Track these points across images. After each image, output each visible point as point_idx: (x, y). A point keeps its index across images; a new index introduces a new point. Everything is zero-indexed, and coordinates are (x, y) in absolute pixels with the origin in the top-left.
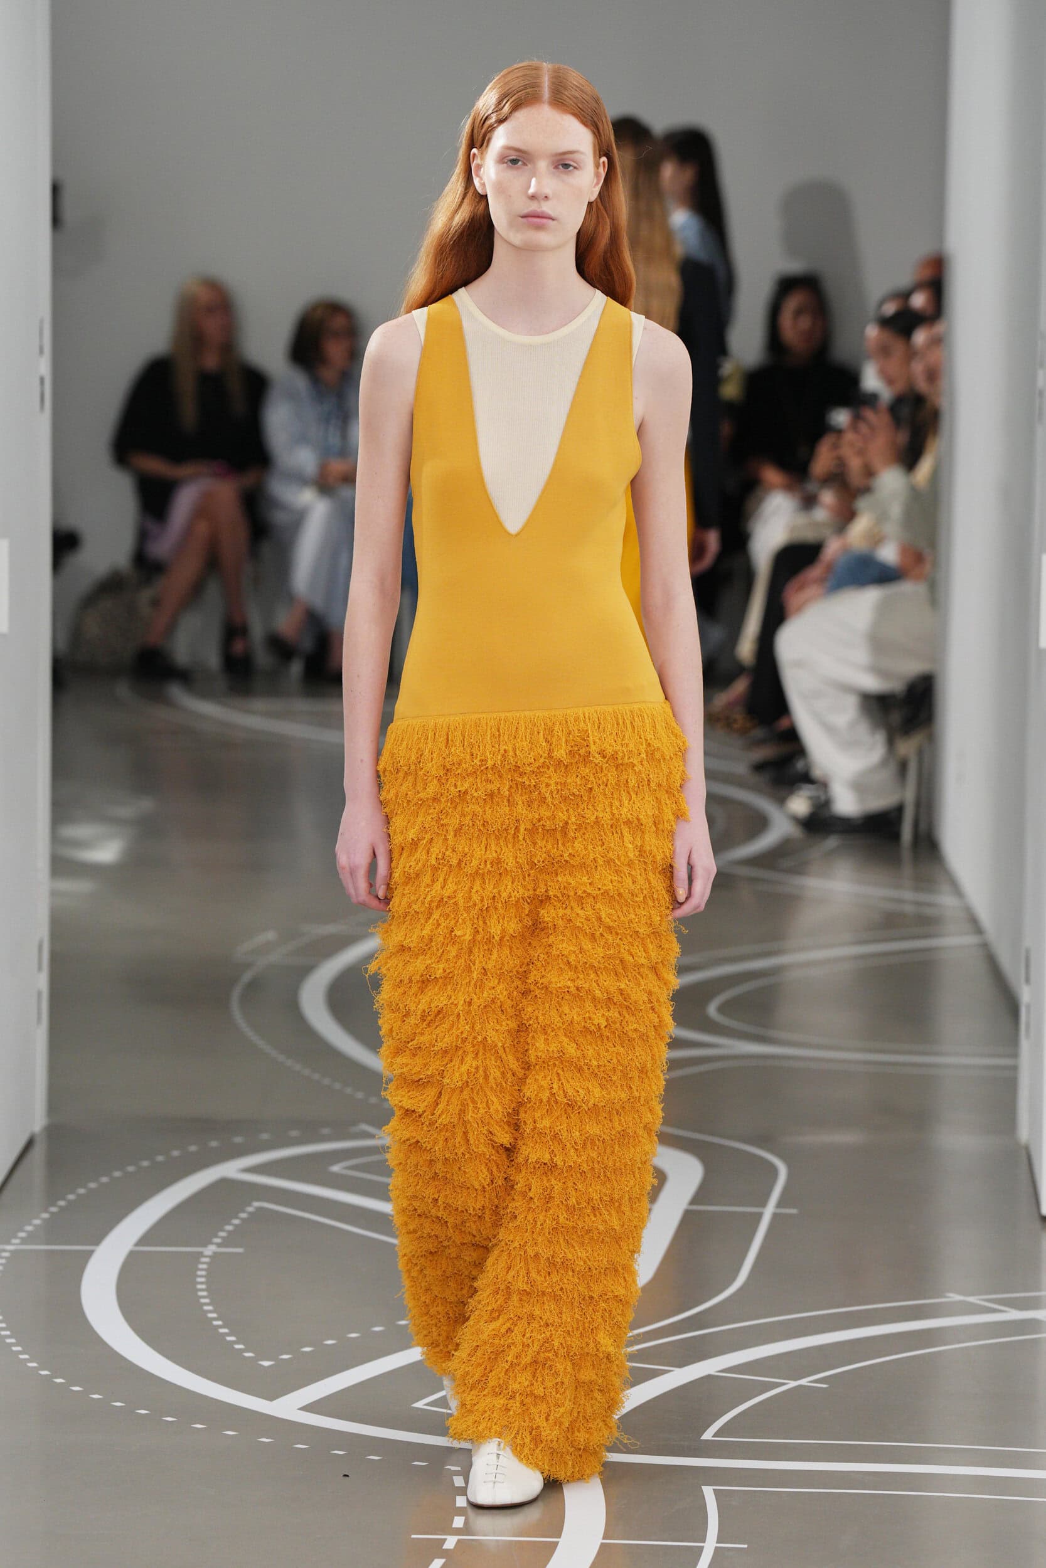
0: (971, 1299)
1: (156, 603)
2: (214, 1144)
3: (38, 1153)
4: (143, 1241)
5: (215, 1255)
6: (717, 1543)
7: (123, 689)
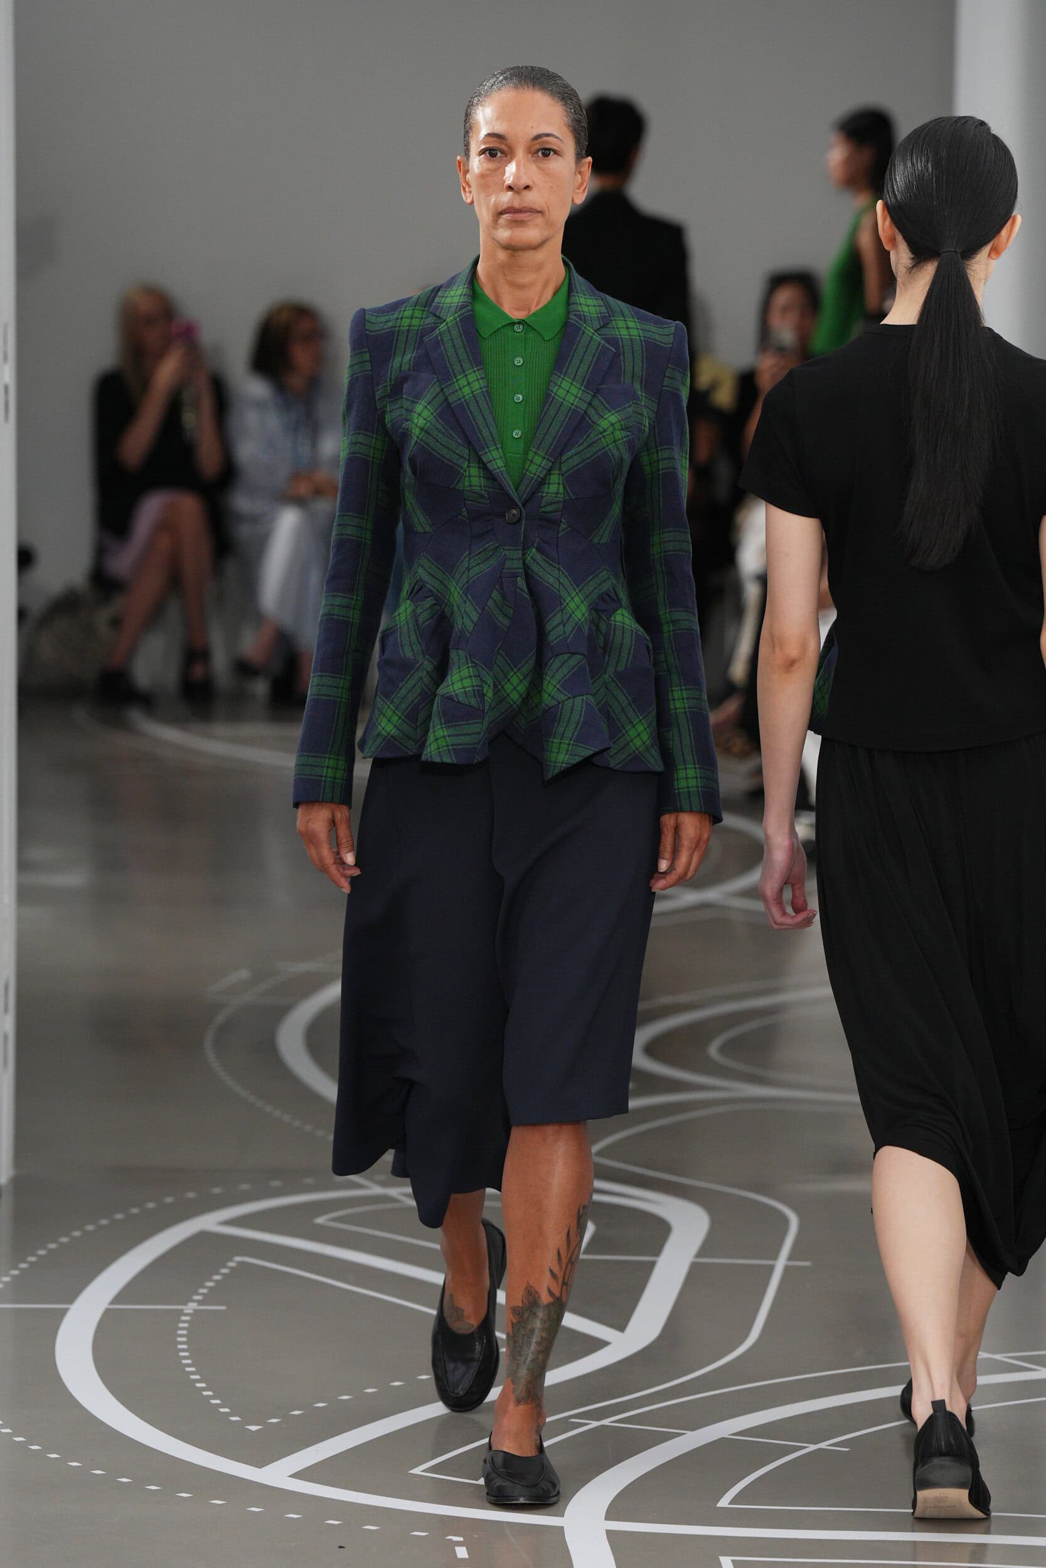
0: (998, 1357)
1: (116, 623)
2: (191, 1195)
4: (118, 1299)
5: (196, 1314)
7: (80, 714)
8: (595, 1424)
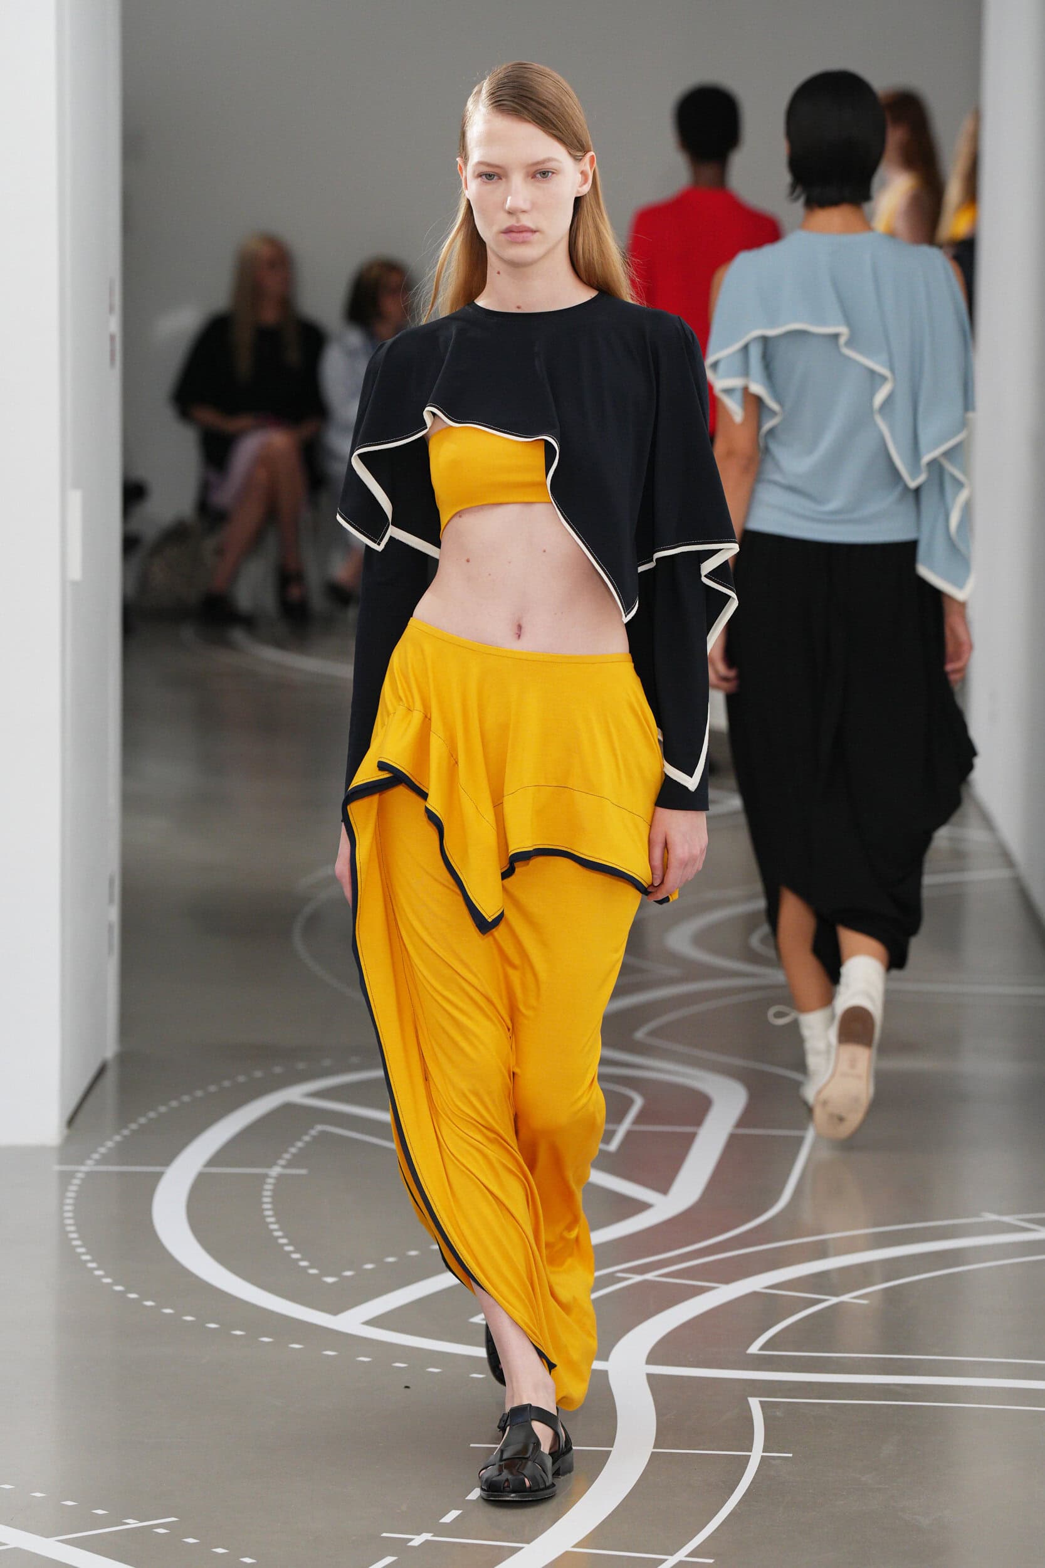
0: (1006, 1219)
1: (220, 552)
2: (278, 1070)
3: (110, 1078)
4: (212, 1162)
5: (280, 1177)
6: (763, 1452)
7: (188, 633)
8: (637, 1278)
